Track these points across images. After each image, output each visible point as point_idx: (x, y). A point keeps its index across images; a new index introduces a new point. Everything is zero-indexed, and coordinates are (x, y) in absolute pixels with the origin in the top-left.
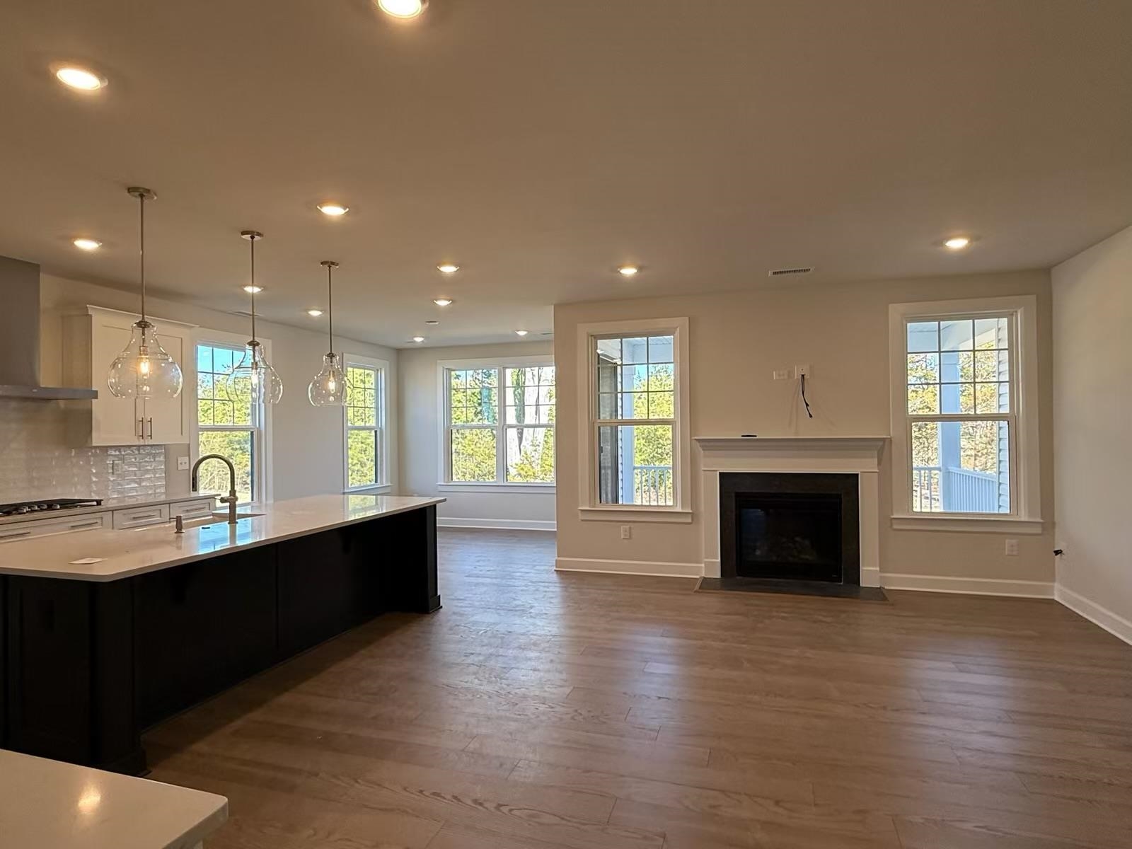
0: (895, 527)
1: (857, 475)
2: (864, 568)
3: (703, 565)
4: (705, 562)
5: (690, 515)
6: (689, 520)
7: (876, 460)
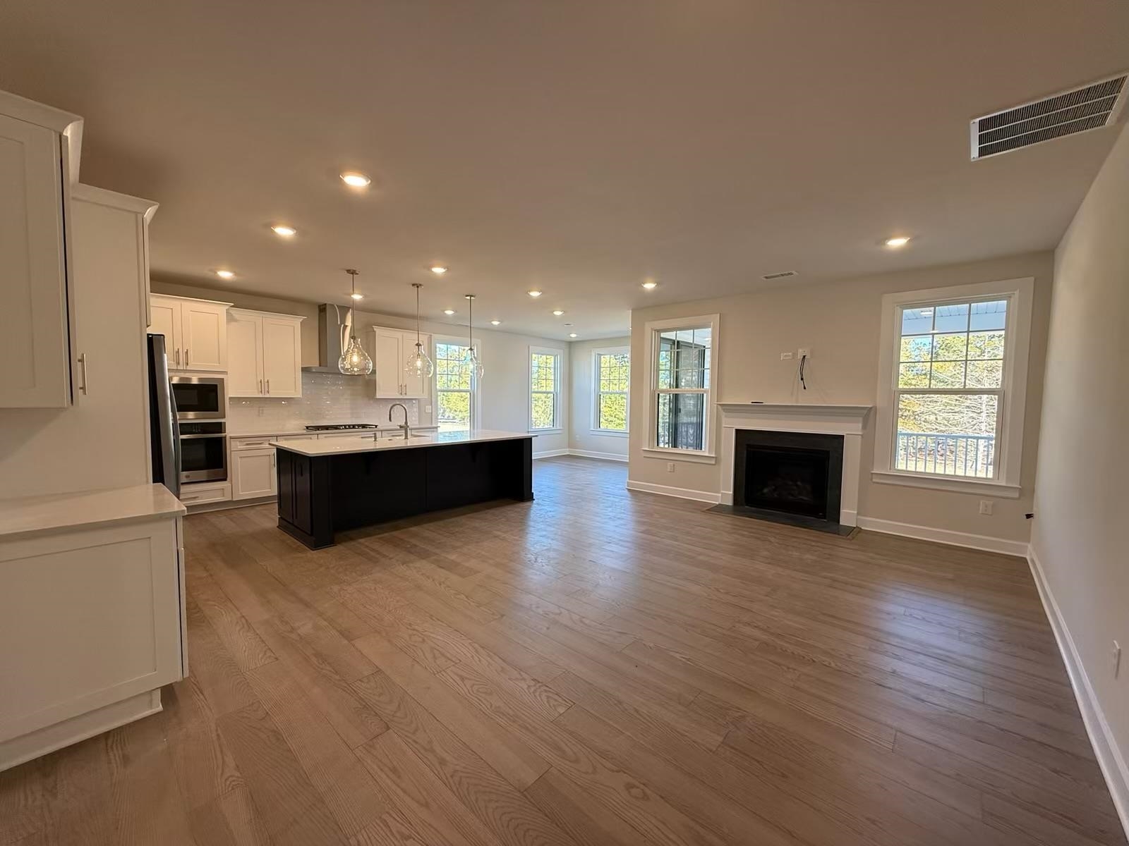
0: (874, 480)
1: (843, 436)
2: (843, 511)
3: (720, 495)
4: (722, 493)
5: (714, 459)
6: (713, 462)
7: (860, 425)
